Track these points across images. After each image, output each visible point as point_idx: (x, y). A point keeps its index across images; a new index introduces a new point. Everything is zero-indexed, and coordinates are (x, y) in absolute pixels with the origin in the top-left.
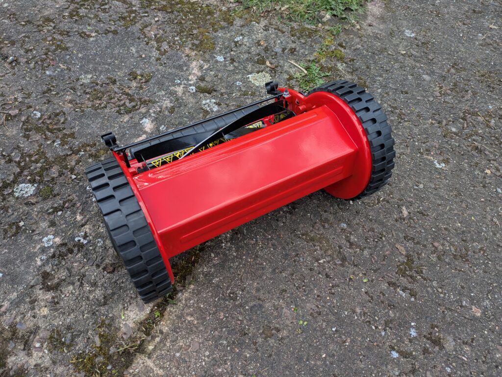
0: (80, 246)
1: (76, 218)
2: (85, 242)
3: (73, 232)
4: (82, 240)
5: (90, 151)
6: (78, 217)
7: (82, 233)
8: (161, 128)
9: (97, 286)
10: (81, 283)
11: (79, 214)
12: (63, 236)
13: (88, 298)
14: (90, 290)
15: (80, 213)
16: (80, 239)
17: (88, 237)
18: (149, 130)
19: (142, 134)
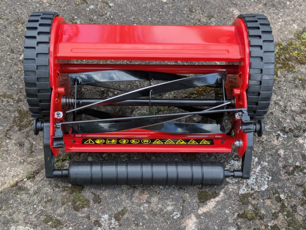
0: (284, 131)
1: (284, 152)
2: (279, 132)
3: (288, 143)
4: (281, 134)
5: (262, 224)
6: (282, 153)
7: (281, 139)
8: (179, 216)
9: (274, 101)
10: (285, 108)
11: (282, 155)
12: (297, 142)
13: (282, 97)
14: (280, 101)
15: (280, 157)
16: (283, 136)
17: (276, 136)
18: (192, 218)
19: (202, 215)
